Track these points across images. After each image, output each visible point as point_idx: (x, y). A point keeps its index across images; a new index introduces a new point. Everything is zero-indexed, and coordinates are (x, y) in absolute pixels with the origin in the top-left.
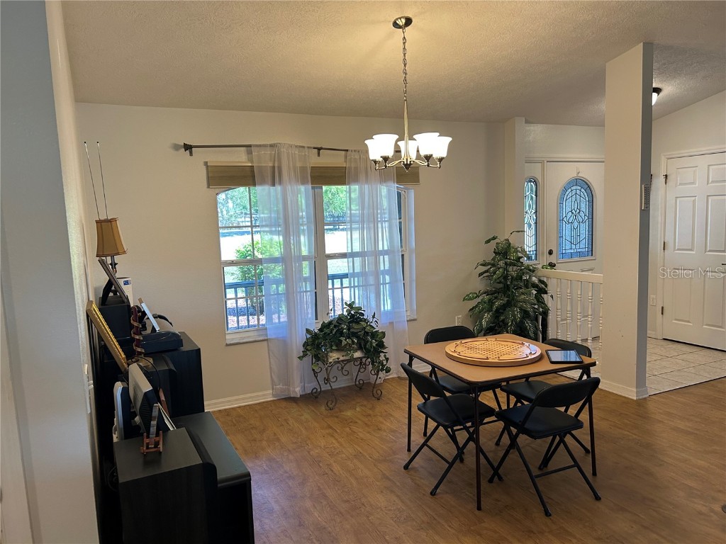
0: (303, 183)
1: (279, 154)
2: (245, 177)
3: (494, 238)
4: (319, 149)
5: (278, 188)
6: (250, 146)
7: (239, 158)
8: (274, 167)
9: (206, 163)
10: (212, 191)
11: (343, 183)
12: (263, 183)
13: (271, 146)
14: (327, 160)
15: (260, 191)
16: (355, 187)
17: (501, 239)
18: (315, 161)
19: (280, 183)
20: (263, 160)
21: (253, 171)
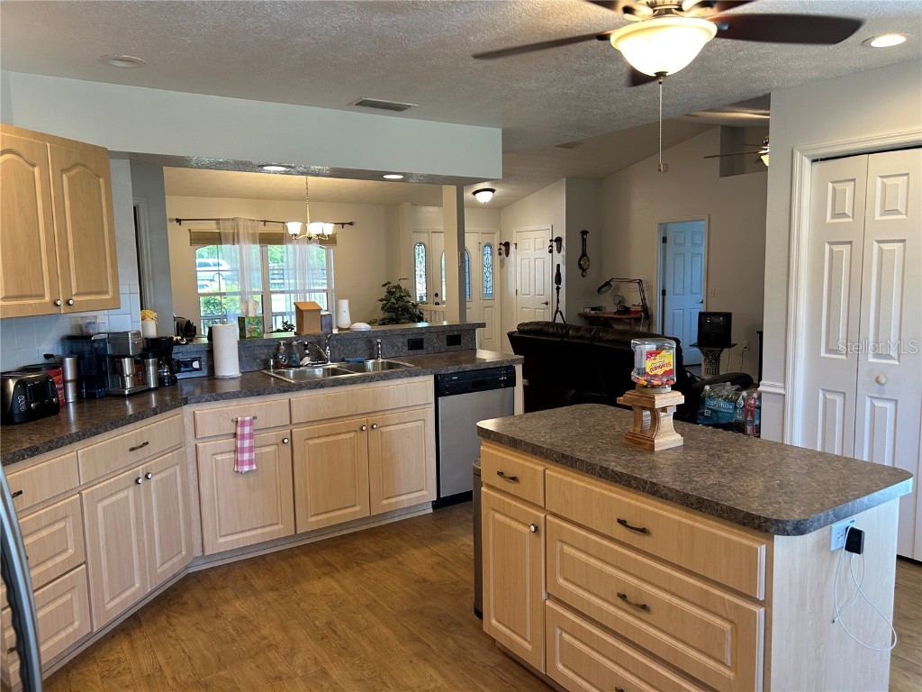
0: (254, 243)
1: (238, 225)
2: (215, 239)
3: (389, 283)
4: (265, 222)
5: (237, 246)
6: (218, 220)
7: (211, 227)
8: (234, 233)
9: (190, 230)
10: (193, 247)
11: (282, 244)
12: (227, 243)
13: (233, 219)
14: (271, 228)
15: (225, 247)
16: (290, 246)
17: (395, 283)
18: (262, 229)
19: (238, 243)
20: (227, 228)
21: (220, 236)
